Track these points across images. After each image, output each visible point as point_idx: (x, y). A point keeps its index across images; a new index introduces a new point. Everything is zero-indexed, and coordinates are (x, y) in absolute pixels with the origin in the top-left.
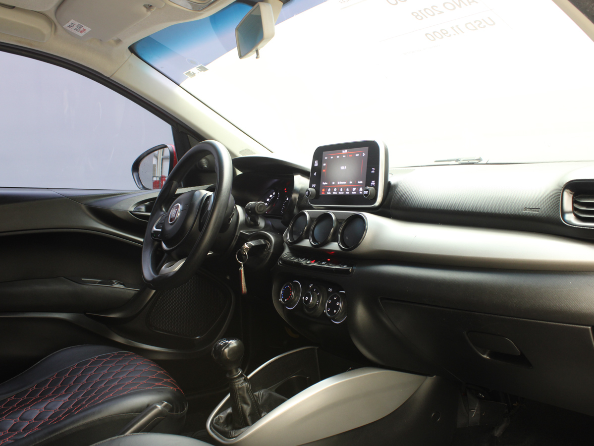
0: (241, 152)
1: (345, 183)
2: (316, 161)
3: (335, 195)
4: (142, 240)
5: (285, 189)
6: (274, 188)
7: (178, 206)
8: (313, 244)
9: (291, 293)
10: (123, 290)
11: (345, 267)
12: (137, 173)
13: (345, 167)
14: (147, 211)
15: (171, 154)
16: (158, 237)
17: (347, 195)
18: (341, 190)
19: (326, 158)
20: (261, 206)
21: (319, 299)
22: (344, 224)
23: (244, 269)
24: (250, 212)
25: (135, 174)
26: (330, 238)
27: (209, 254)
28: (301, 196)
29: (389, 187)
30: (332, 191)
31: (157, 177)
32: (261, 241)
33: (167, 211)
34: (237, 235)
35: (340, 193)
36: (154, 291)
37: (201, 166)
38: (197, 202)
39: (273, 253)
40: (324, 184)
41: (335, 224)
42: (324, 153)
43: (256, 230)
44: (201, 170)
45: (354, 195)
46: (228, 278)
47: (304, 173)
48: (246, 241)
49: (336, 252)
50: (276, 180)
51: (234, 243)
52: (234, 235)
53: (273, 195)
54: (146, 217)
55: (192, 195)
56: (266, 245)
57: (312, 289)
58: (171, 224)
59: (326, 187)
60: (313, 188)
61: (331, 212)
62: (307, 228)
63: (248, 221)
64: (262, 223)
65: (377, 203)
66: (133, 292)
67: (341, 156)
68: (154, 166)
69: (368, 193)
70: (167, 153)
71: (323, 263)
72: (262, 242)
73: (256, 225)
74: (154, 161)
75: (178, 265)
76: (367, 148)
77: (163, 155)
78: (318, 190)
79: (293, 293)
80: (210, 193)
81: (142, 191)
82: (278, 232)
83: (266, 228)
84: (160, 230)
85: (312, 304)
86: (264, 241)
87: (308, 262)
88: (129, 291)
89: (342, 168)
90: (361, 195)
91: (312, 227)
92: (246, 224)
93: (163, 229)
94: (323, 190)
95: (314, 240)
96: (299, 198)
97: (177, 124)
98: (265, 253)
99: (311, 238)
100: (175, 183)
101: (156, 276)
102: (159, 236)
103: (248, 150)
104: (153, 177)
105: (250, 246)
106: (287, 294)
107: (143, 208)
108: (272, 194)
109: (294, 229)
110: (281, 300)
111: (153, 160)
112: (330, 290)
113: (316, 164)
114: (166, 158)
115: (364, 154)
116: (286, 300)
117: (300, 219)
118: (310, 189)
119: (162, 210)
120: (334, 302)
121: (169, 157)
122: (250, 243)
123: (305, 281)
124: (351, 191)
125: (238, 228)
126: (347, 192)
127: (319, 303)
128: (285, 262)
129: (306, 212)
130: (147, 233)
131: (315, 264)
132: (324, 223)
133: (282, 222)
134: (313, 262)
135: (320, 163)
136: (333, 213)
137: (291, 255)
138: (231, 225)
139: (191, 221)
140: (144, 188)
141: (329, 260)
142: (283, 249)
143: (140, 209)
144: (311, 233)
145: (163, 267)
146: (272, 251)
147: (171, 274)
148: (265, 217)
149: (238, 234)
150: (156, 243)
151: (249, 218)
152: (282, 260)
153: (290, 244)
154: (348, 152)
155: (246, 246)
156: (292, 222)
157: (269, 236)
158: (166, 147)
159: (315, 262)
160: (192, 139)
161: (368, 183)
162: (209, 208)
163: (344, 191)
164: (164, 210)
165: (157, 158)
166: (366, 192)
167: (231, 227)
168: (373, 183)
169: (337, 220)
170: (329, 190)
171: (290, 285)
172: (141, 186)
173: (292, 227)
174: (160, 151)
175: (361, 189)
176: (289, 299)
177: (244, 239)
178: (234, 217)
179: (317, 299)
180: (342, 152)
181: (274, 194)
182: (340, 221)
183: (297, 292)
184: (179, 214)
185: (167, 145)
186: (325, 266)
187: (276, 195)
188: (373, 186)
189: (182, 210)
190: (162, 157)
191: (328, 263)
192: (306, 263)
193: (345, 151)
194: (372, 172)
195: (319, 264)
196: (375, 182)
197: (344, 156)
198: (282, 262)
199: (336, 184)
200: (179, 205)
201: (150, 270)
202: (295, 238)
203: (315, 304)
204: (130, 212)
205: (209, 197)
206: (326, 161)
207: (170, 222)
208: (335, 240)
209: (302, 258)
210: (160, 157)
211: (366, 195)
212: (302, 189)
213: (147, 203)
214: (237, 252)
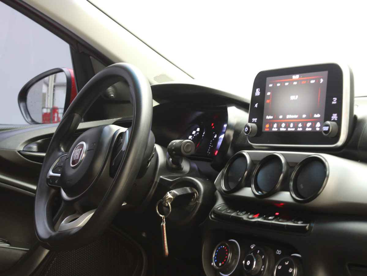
0: (155, 78)
1: (296, 116)
2: (257, 90)
3: (283, 132)
4: (34, 187)
5: (212, 125)
6: (197, 122)
7: (82, 145)
8: (257, 193)
9: (227, 255)
10: (8, 250)
11: (300, 224)
12: (24, 104)
13: (297, 97)
14: (39, 151)
15: (69, 80)
16: (55, 184)
17: (300, 132)
18: (292, 125)
19: (271, 85)
20: (188, 145)
21: (264, 264)
22: (297, 169)
23: (166, 224)
24: (174, 152)
25: (22, 105)
26: (278, 186)
27: (123, 204)
28: (237, 133)
29: (354, 122)
30: (279, 127)
31: (47, 108)
32: (186, 190)
33: (67, 150)
34: (156, 182)
35: (289, 129)
36: (47, 251)
37: (107, 95)
38: (107, 140)
39: (202, 205)
40: (268, 117)
41: (284, 169)
42: (268, 79)
43: (179, 175)
44: (107, 100)
45: (309, 132)
46: (144, 235)
47: (241, 104)
48: (169, 190)
49: (286, 204)
50: (199, 113)
51: (152, 191)
52: (153, 181)
53: (197, 132)
54: (40, 159)
55: (100, 131)
56: (192, 195)
57: (255, 251)
58: (74, 168)
59: (271, 123)
60: (254, 122)
61: (278, 153)
62: (248, 174)
63: (169, 164)
64: (186, 166)
65: (340, 143)
66: (21, 253)
67: (291, 82)
68: (44, 95)
69: (329, 129)
70: (62, 78)
71: (270, 218)
72: (189, 190)
73: (179, 169)
74: (44, 89)
75: (84, 220)
76: (326, 73)
77: (55, 82)
78: (260, 124)
79: (230, 255)
80: (123, 129)
81: (31, 126)
82: (209, 178)
83: (192, 172)
84: (59, 175)
85: (256, 269)
86: (191, 189)
87: (250, 217)
88: (15, 251)
89: (293, 98)
90: (320, 133)
91: (255, 172)
92: (167, 168)
93: (63, 173)
94: (268, 126)
95: (257, 189)
96: (234, 135)
97: (77, 42)
98: (191, 204)
99: (253, 186)
100: (77, 116)
101: (53, 234)
102: (56, 182)
103: (163, 76)
104: (43, 108)
105: (174, 195)
106: (221, 257)
107: (35, 147)
108: (195, 130)
109: (229, 175)
110: (214, 264)
111: (42, 88)
112: (279, 252)
113: (258, 93)
114: (60, 85)
115: (322, 80)
116: (220, 264)
117: (238, 162)
118: (250, 124)
119: (59, 150)
120: (286, 268)
121: (65, 84)
122: (174, 191)
123: (245, 240)
124: (304, 127)
125: (157, 172)
126: (300, 128)
127: (264, 268)
128: (219, 215)
129: (245, 153)
130: (41, 178)
131: (260, 220)
132: (269, 168)
133: (212, 166)
134: (256, 216)
135: (263, 92)
136: (282, 154)
137: (226, 207)
138: (148, 169)
139: (99, 164)
140: (34, 122)
141: (277, 214)
142: (215, 200)
143: (30, 148)
144: (253, 180)
145: (63, 222)
146: (200, 201)
147: (75, 231)
148: (190, 158)
149: (157, 180)
150: (53, 191)
151: (171, 159)
152: (214, 213)
153: (223, 194)
154: (300, 77)
155: (169, 195)
156: (227, 166)
157: (197, 184)
158: (61, 71)
159: (259, 217)
160: (96, 63)
161: (327, 117)
162: (124, 148)
163: (296, 126)
164: (62, 149)
165: (48, 85)
166: (326, 129)
167: (149, 172)
168: (335, 117)
169: (287, 163)
170: (275, 125)
171: (225, 246)
172: (29, 120)
173: (228, 171)
174: (52, 77)
175: (318, 125)
176: (225, 262)
177: (165, 187)
178: (153, 160)
179: (261, 264)
180: (292, 78)
181: (198, 130)
182: (291, 165)
183: (235, 254)
184: (84, 156)
185: (64, 69)
186: (273, 222)
187: (201, 132)
188: (334, 121)
189: (88, 151)
190: (53, 84)
191: (276, 218)
192: (248, 218)
193: (296, 77)
194: (333, 103)
195: (265, 219)
196: (338, 116)
197: (295, 83)
198: (215, 216)
199: (284, 118)
200: (84, 143)
201: (45, 225)
202: (232, 186)
203: (259, 270)
204: (19, 152)
205: (122, 135)
206: (270, 89)
207: (72, 165)
208: (286, 189)
209: (241, 211)
210: (51, 84)
211: (326, 132)
212: (238, 124)
213: (39, 141)
214: (158, 204)
